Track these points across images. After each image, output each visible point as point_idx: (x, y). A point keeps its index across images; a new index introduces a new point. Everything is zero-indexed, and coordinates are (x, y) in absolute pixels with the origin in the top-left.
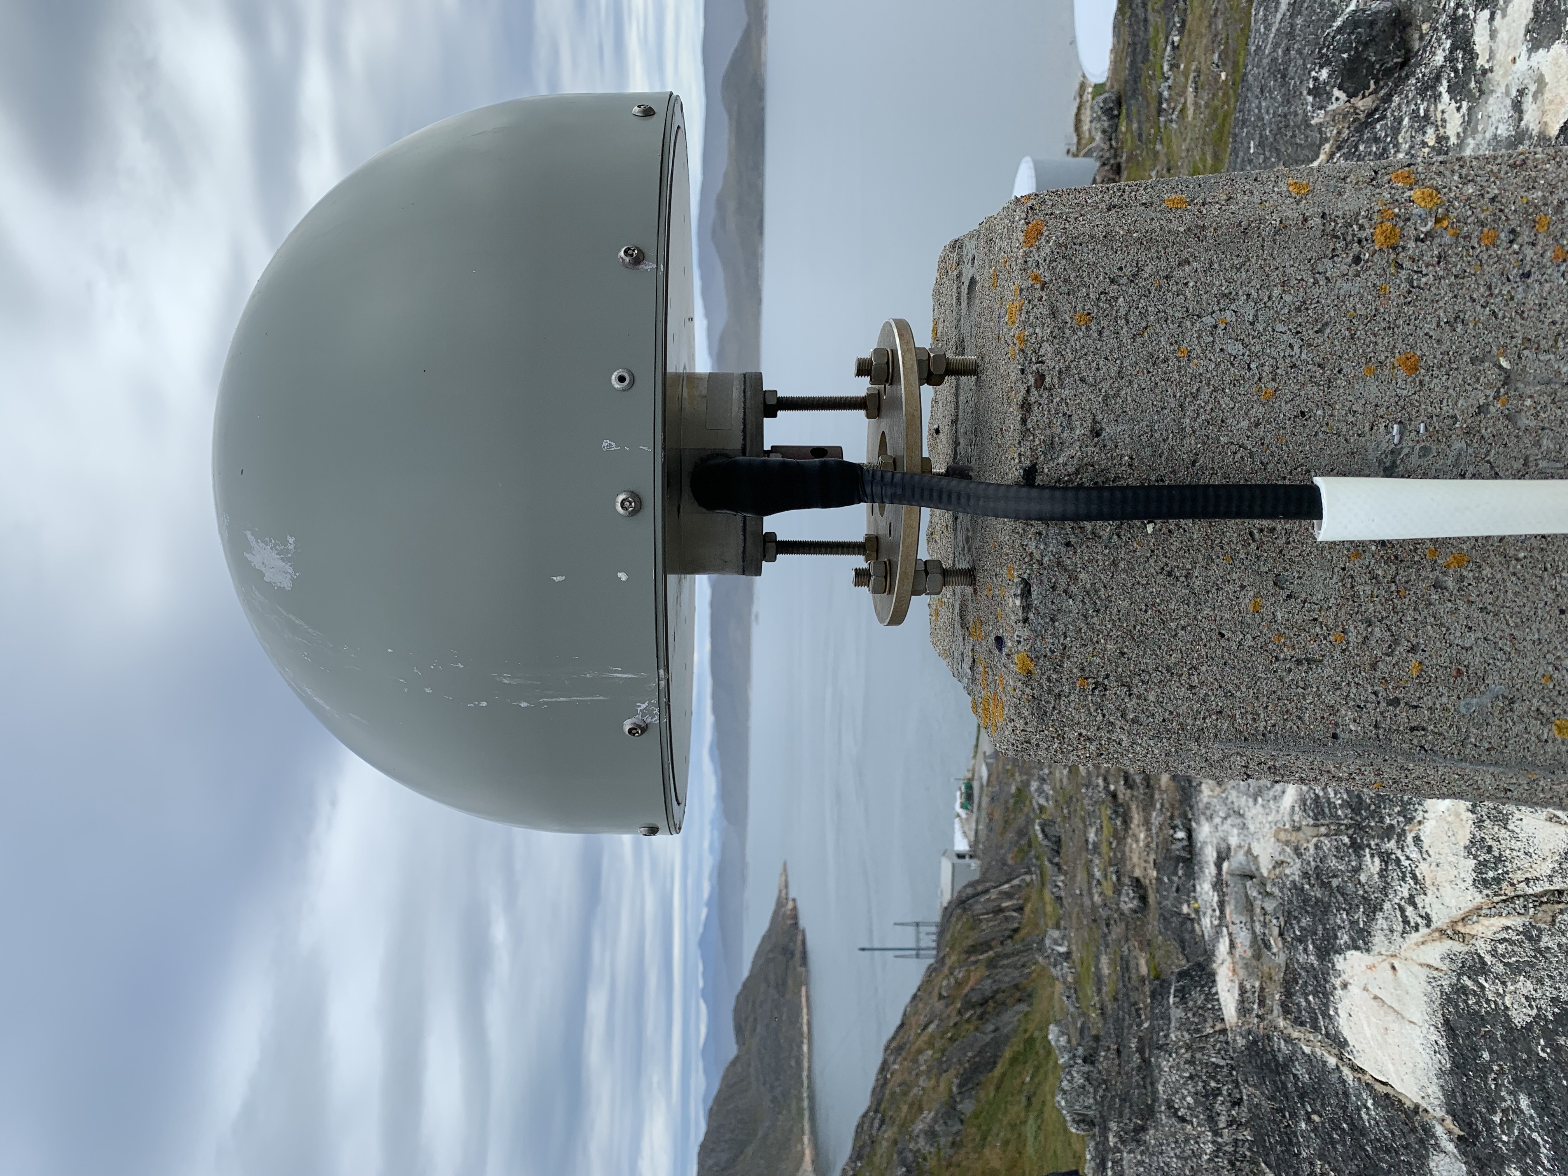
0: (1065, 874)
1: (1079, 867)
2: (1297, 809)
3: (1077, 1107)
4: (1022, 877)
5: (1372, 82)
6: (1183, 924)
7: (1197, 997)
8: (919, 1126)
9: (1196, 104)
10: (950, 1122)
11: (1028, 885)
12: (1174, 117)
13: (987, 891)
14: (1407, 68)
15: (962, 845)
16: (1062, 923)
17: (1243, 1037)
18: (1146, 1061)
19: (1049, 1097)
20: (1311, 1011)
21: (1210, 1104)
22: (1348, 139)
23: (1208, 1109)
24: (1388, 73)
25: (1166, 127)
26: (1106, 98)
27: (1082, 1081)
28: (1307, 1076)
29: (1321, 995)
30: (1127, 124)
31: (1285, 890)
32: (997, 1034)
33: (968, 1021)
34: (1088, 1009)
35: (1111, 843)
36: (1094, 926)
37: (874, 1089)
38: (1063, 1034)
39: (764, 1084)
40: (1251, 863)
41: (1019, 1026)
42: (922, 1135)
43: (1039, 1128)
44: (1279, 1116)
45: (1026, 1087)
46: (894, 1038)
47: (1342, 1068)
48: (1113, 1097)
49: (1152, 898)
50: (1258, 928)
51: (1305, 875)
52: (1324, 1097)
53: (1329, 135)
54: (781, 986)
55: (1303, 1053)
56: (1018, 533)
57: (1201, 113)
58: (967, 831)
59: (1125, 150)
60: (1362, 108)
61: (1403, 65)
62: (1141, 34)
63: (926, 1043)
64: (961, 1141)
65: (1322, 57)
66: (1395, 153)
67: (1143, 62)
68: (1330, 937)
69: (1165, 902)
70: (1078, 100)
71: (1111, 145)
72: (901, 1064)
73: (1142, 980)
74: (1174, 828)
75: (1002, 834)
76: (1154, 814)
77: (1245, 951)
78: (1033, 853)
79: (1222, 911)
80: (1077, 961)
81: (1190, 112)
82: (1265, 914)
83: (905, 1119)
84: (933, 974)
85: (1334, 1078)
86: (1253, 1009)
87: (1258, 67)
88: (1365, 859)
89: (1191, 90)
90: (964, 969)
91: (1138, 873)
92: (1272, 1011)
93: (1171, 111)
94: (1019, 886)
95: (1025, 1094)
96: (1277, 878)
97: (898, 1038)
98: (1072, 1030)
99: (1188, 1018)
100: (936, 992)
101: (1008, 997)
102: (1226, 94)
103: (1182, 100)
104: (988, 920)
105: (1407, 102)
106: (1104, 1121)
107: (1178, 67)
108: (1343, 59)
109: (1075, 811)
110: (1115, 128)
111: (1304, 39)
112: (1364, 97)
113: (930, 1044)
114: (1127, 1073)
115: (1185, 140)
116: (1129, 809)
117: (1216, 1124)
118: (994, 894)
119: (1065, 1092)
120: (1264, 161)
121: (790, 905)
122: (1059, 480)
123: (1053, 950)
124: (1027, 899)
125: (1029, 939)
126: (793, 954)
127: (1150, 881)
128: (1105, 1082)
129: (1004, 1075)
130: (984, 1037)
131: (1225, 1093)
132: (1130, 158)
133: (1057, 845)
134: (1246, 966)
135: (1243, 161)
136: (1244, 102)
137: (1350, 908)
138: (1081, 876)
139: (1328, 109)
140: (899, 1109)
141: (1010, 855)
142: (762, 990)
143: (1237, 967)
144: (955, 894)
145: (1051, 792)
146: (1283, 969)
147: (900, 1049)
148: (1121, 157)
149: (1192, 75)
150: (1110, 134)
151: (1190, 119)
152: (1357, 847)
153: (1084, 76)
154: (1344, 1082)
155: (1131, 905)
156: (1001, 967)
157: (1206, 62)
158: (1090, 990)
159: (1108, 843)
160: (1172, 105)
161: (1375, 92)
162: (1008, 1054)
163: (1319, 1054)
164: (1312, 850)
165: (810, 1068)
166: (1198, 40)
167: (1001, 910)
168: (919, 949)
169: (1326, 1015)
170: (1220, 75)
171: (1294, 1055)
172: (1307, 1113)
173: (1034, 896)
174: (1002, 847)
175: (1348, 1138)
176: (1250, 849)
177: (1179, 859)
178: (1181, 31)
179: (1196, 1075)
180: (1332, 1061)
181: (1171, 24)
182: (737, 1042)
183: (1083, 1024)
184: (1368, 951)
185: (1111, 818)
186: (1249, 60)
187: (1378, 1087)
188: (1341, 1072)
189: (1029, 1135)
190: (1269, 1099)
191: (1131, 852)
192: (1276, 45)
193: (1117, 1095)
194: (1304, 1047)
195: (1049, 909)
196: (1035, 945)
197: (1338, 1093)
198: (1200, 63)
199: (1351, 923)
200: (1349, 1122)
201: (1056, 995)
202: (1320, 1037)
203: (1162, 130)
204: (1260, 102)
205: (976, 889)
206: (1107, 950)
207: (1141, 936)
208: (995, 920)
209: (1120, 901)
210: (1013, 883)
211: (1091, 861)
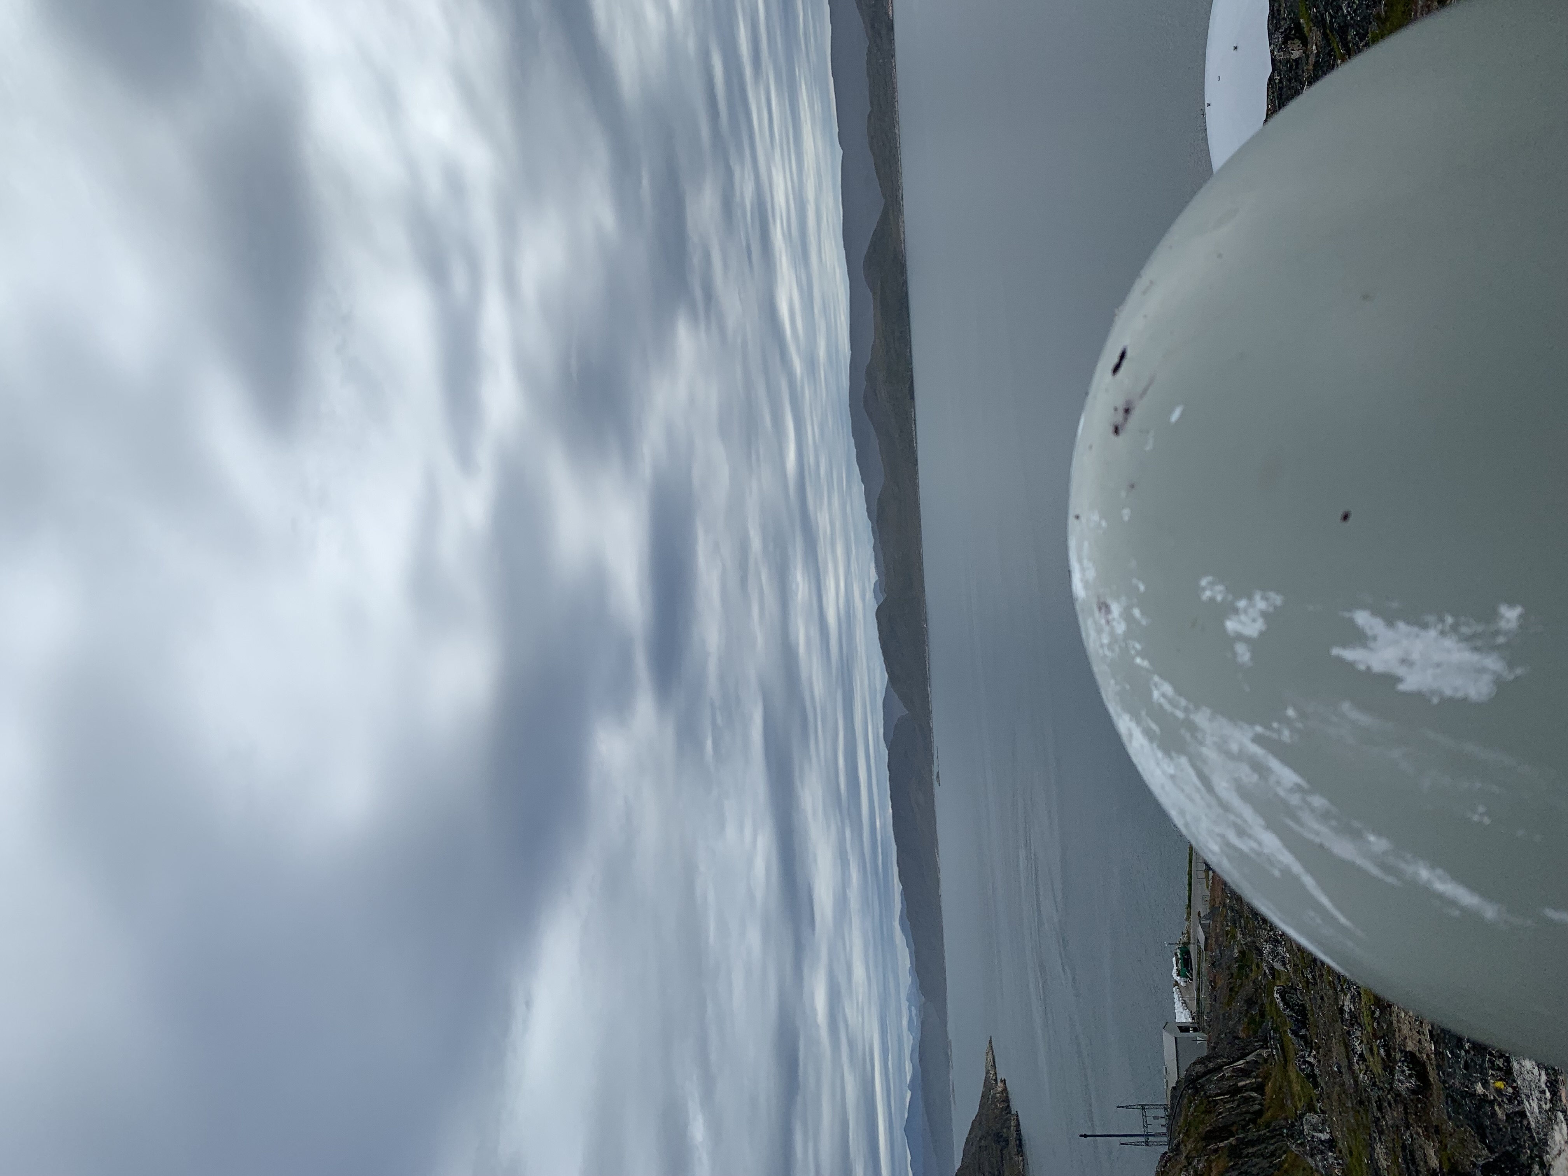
0: (1317, 1048)
1: (1334, 1040)
4: (1258, 1052)
6: (1479, 1107)
11: (1266, 1061)
13: (1219, 1068)
15: (1183, 1016)
16: (1319, 1105)
35: (1373, 1013)
36: (1361, 1109)
49: (1432, 1075)
58: (1188, 1001)
69: (1452, 1081)
73: (1434, 1174)
75: (1229, 1004)
78: (1269, 1023)
80: (1344, 1151)
84: (1169, 1164)
90: (1203, 1159)
91: (1410, 1046)
94: (1256, 1062)
104: (1225, 1102)
109: (1321, 975)
118: (1227, 1072)
121: (1000, 1087)
123: (1313, 1137)
124: (1267, 1078)
125: (1275, 1123)
126: (1007, 1141)
127: (1428, 1055)
133: (1302, 1016)
138: (1337, 1051)
141: (1240, 1027)
144: (1183, 1073)
145: (1287, 955)
155: (1407, 1085)
156: (1247, 1156)
159: (1369, 1013)
167: (1240, 1090)
168: (1148, 1135)
173: (1276, 1073)
174: (1230, 1018)
191: (1399, 1022)
195: (1296, 1088)
196: (1285, 1131)
205: (1207, 1066)
206: (1383, 1137)
207: (1425, 1121)
208: (1233, 1101)
209: (1393, 1080)
210: (1249, 1058)
211: (1348, 1032)
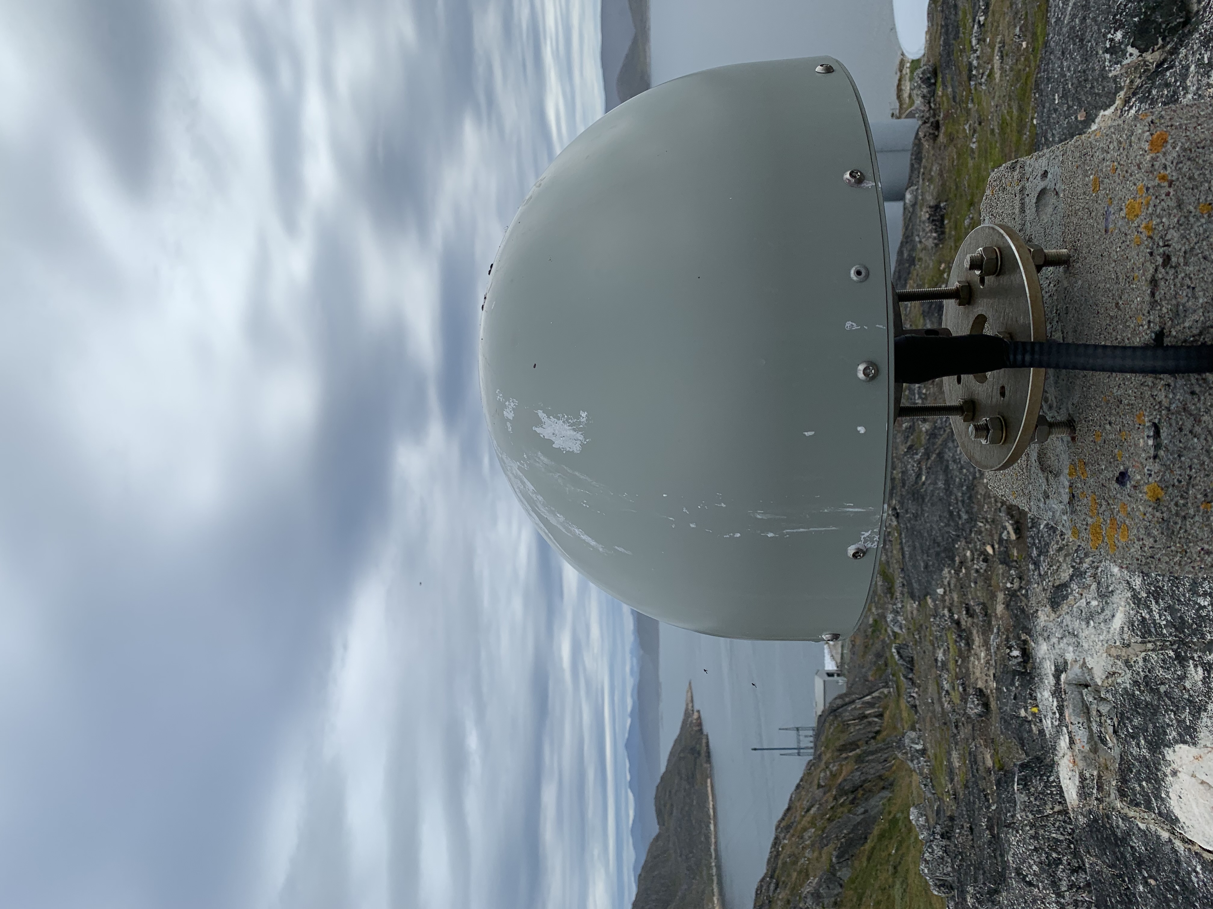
0: (919, 687)
1: (930, 681)
2: (1126, 629)
3: (938, 875)
4: (881, 690)
5: (1160, 39)
6: (1021, 725)
7: (1037, 785)
8: (807, 889)
9: (1002, 68)
10: (831, 886)
11: (886, 696)
12: (983, 80)
13: (853, 702)
14: (1189, 26)
15: (830, 666)
16: (917, 726)
17: (1084, 817)
18: (995, 838)
19: (912, 866)
20: (1146, 796)
21: (1053, 872)
22: (1142, 86)
23: (1051, 875)
24: (1173, 31)
25: (976, 89)
26: (924, 70)
27: (941, 853)
28: (1143, 848)
29: (1153, 781)
30: (943, 89)
31: (1117, 695)
32: (866, 815)
33: (842, 805)
34: (943, 794)
35: (957, 661)
36: (944, 728)
37: (769, 860)
38: (922, 815)
39: (681, 856)
40: (1086, 675)
41: (884, 809)
42: (809, 896)
43: (905, 891)
44: (1119, 881)
45: (891, 859)
46: (783, 819)
47: (1174, 841)
48: (968, 866)
49: (993, 705)
50: (1095, 727)
51: (1136, 683)
52: (1159, 864)
53: (1123, 84)
54: (691, 779)
55: (1139, 829)
56: (1148, 386)
57: (1006, 76)
58: (834, 655)
59: (942, 110)
60: (1151, 61)
61: (1185, 24)
62: (952, 17)
63: (809, 822)
64: (842, 901)
65: (1115, 23)
66: (1185, 94)
67: (954, 39)
68: (1160, 734)
69: (1005, 708)
70: (899, 74)
71: (930, 107)
72: (790, 839)
73: (989, 771)
74: (1010, 648)
75: (864, 656)
76: (992, 637)
77: (1083, 747)
78: (889, 671)
79: (1061, 714)
80: (932, 756)
81: (997, 76)
82: (1101, 716)
83: (795, 884)
84: (813, 768)
85: (1167, 849)
86: (1092, 793)
87: (1059, 34)
88: (1189, 669)
89: (997, 58)
90: (837, 764)
91: (980, 685)
92: (1109, 795)
93: (980, 76)
94: (879, 697)
95: (891, 863)
96: (1110, 686)
97: (786, 819)
98: (929, 812)
99: (1031, 802)
100: (816, 782)
101: (874, 786)
102: (1027, 59)
103: (990, 66)
104: (855, 725)
105: (1193, 53)
106: (962, 886)
107: (985, 41)
108: (1135, 22)
109: (925, 636)
110: (933, 93)
111: (1098, 9)
112: (1153, 51)
113: (813, 824)
114: (979, 847)
115: (994, 98)
116: (971, 633)
117: (1059, 888)
118: (858, 704)
119: (927, 862)
120: (1068, 109)
121: (696, 716)
122: (1185, 341)
123: (911, 747)
124: (886, 708)
125: (888, 739)
126: (699, 753)
127: (991, 691)
128: (960, 853)
129: (873, 848)
130: (856, 817)
131: (1065, 862)
132: (946, 117)
133: (911, 664)
134: (1085, 758)
135: (1049, 110)
136: (1048, 64)
137: (1178, 709)
138: (932, 688)
139: (1123, 63)
140: (789, 875)
141: (870, 673)
142: (676, 782)
143: (1076, 759)
144: (827, 705)
145: (904, 622)
146: (1118, 761)
147: (788, 828)
148: (939, 116)
149: (998, 45)
150: (928, 99)
151: (997, 80)
152: (1181, 659)
153: (903, 54)
154: (1175, 851)
155: (976, 711)
156: (867, 762)
157: (1009, 35)
158: (944, 779)
159: (954, 662)
160: (981, 71)
161: (1163, 46)
162: (876, 831)
163: (1154, 830)
164: (1141, 663)
165: (716, 843)
166: (1001, 19)
167: (866, 717)
168: (799, 749)
169: (1158, 797)
170: (1022, 45)
171: (1131, 831)
172: (1144, 877)
173: (892, 705)
174: (863, 667)
175: (1180, 897)
176: (1084, 663)
177: (1015, 673)
178: (985, 13)
179: (1040, 848)
180: (1165, 835)
181: (977, 7)
182: (659, 823)
183: (939, 807)
184: (1195, 744)
185: (956, 641)
186: (1049, 29)
187: (1206, 855)
188: (1173, 844)
189: (897, 897)
190: (1110, 867)
191: (974, 667)
192: (1073, 17)
193: (971, 864)
194: (1140, 824)
195: (905, 715)
196: (894, 744)
197: (1170, 861)
198: (1004, 36)
199: (1178, 721)
200: (1181, 884)
201: (914, 784)
202: (1153, 816)
203: (973, 91)
204: (1062, 63)
205: (844, 700)
206: (957, 747)
207: (985, 735)
208: (861, 725)
209: (966, 707)
210: (874, 695)
211: (940, 676)
